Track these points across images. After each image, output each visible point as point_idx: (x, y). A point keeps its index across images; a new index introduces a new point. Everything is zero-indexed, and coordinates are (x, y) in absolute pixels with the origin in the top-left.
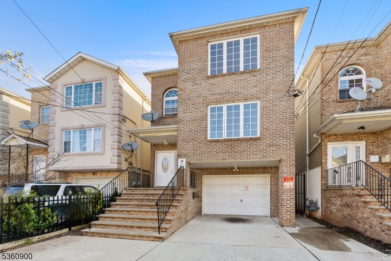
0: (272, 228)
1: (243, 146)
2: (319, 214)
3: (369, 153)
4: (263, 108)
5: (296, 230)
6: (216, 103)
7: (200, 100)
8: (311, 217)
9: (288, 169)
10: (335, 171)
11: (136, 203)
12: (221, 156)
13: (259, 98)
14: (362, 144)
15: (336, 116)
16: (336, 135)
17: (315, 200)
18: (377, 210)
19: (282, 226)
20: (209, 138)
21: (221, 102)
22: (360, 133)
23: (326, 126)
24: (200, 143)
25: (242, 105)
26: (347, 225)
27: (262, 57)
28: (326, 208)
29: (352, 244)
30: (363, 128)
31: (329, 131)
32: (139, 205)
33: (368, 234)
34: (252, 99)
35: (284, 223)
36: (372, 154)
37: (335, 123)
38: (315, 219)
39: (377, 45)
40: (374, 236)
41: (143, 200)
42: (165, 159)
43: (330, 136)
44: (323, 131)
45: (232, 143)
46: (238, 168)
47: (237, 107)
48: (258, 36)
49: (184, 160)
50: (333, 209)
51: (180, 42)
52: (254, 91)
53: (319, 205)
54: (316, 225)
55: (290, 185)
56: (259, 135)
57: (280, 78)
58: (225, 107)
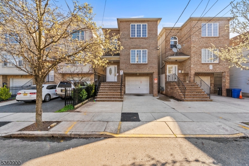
0: (151, 97)
1: (142, 66)
2: (164, 92)
3: (179, 69)
4: (148, 52)
5: (158, 97)
6: (133, 49)
7: (128, 47)
8: (162, 93)
9: (155, 76)
10: (169, 76)
11: (107, 89)
12: (135, 70)
13: (147, 49)
14: (177, 66)
15: (169, 57)
16: (169, 62)
17: (163, 87)
18: (178, 90)
19: (154, 96)
20: (131, 63)
21: (135, 49)
22: (175, 62)
23: (166, 59)
24: (128, 64)
25: (142, 50)
26: (172, 95)
27: (148, 33)
28: (166, 90)
29: (172, 100)
30: (176, 61)
31: (167, 60)
32: (109, 90)
33: (176, 97)
34: (145, 49)
35: (155, 95)
36: (179, 70)
37: (168, 59)
38: (163, 94)
39: (181, 29)
40: (177, 98)
41: (110, 88)
42: (110, 69)
43: (168, 62)
44: (166, 60)
45: (138, 65)
46: (139, 74)
47: (140, 51)
48: (147, 24)
49: (122, 71)
50: (168, 90)
51: (121, 22)
52: (145, 45)
53: (164, 89)
54: (163, 96)
55: (156, 81)
56: (147, 63)
57: (154, 41)
58: (136, 50)
